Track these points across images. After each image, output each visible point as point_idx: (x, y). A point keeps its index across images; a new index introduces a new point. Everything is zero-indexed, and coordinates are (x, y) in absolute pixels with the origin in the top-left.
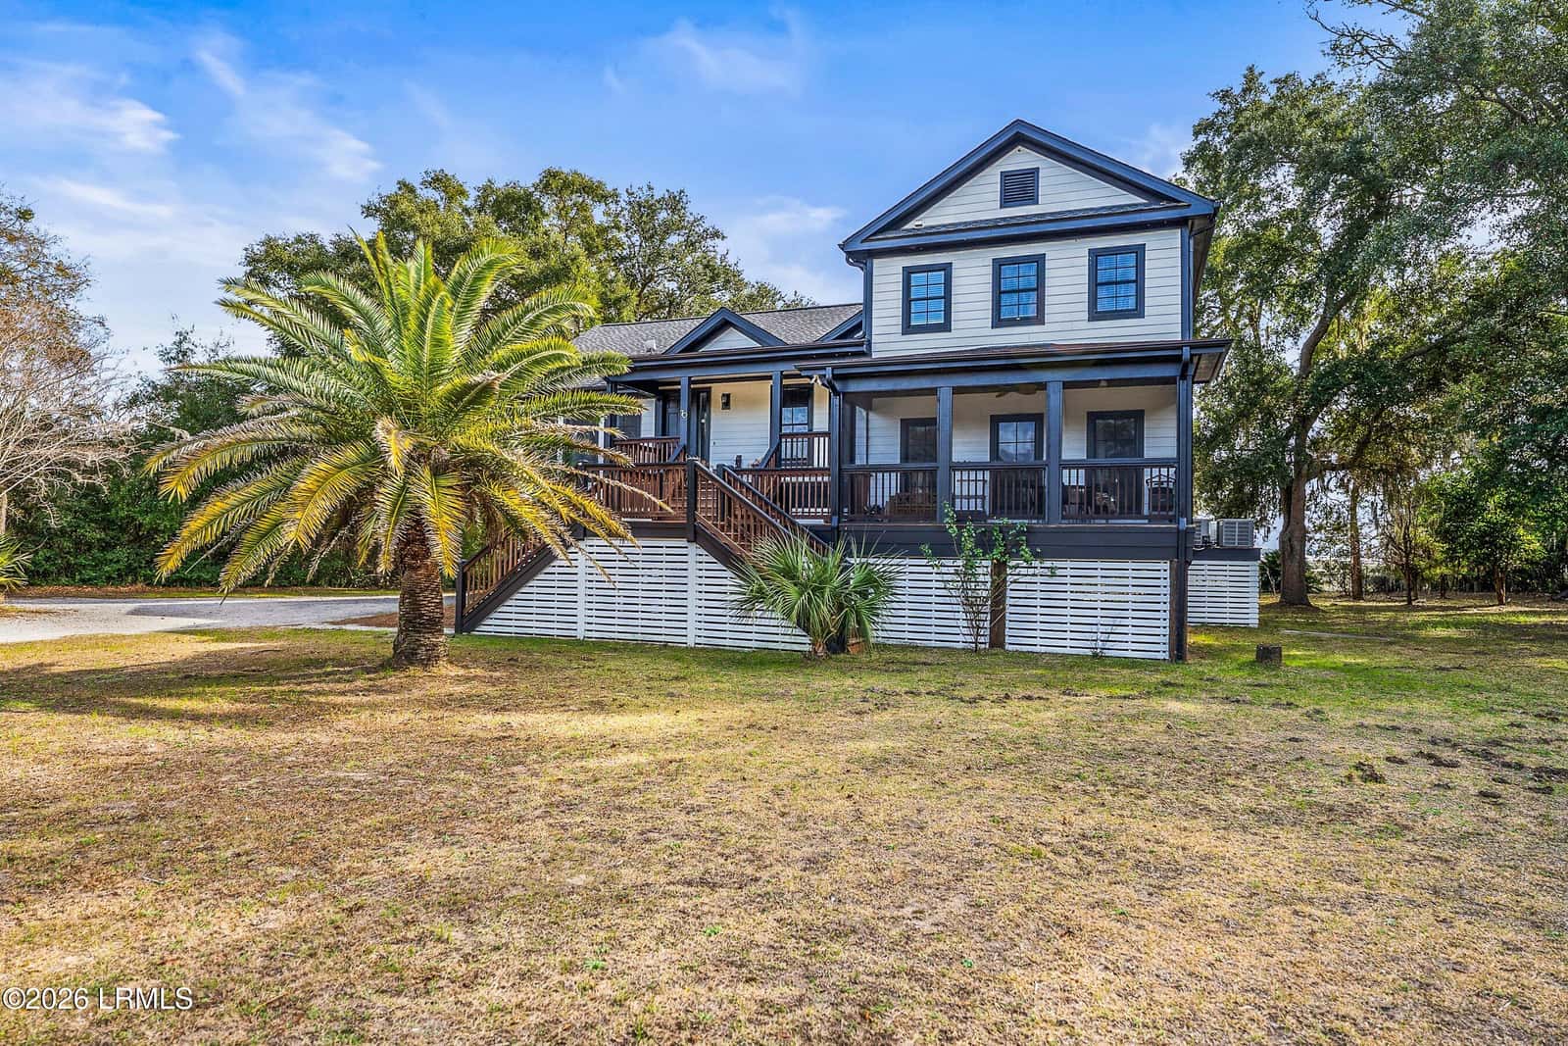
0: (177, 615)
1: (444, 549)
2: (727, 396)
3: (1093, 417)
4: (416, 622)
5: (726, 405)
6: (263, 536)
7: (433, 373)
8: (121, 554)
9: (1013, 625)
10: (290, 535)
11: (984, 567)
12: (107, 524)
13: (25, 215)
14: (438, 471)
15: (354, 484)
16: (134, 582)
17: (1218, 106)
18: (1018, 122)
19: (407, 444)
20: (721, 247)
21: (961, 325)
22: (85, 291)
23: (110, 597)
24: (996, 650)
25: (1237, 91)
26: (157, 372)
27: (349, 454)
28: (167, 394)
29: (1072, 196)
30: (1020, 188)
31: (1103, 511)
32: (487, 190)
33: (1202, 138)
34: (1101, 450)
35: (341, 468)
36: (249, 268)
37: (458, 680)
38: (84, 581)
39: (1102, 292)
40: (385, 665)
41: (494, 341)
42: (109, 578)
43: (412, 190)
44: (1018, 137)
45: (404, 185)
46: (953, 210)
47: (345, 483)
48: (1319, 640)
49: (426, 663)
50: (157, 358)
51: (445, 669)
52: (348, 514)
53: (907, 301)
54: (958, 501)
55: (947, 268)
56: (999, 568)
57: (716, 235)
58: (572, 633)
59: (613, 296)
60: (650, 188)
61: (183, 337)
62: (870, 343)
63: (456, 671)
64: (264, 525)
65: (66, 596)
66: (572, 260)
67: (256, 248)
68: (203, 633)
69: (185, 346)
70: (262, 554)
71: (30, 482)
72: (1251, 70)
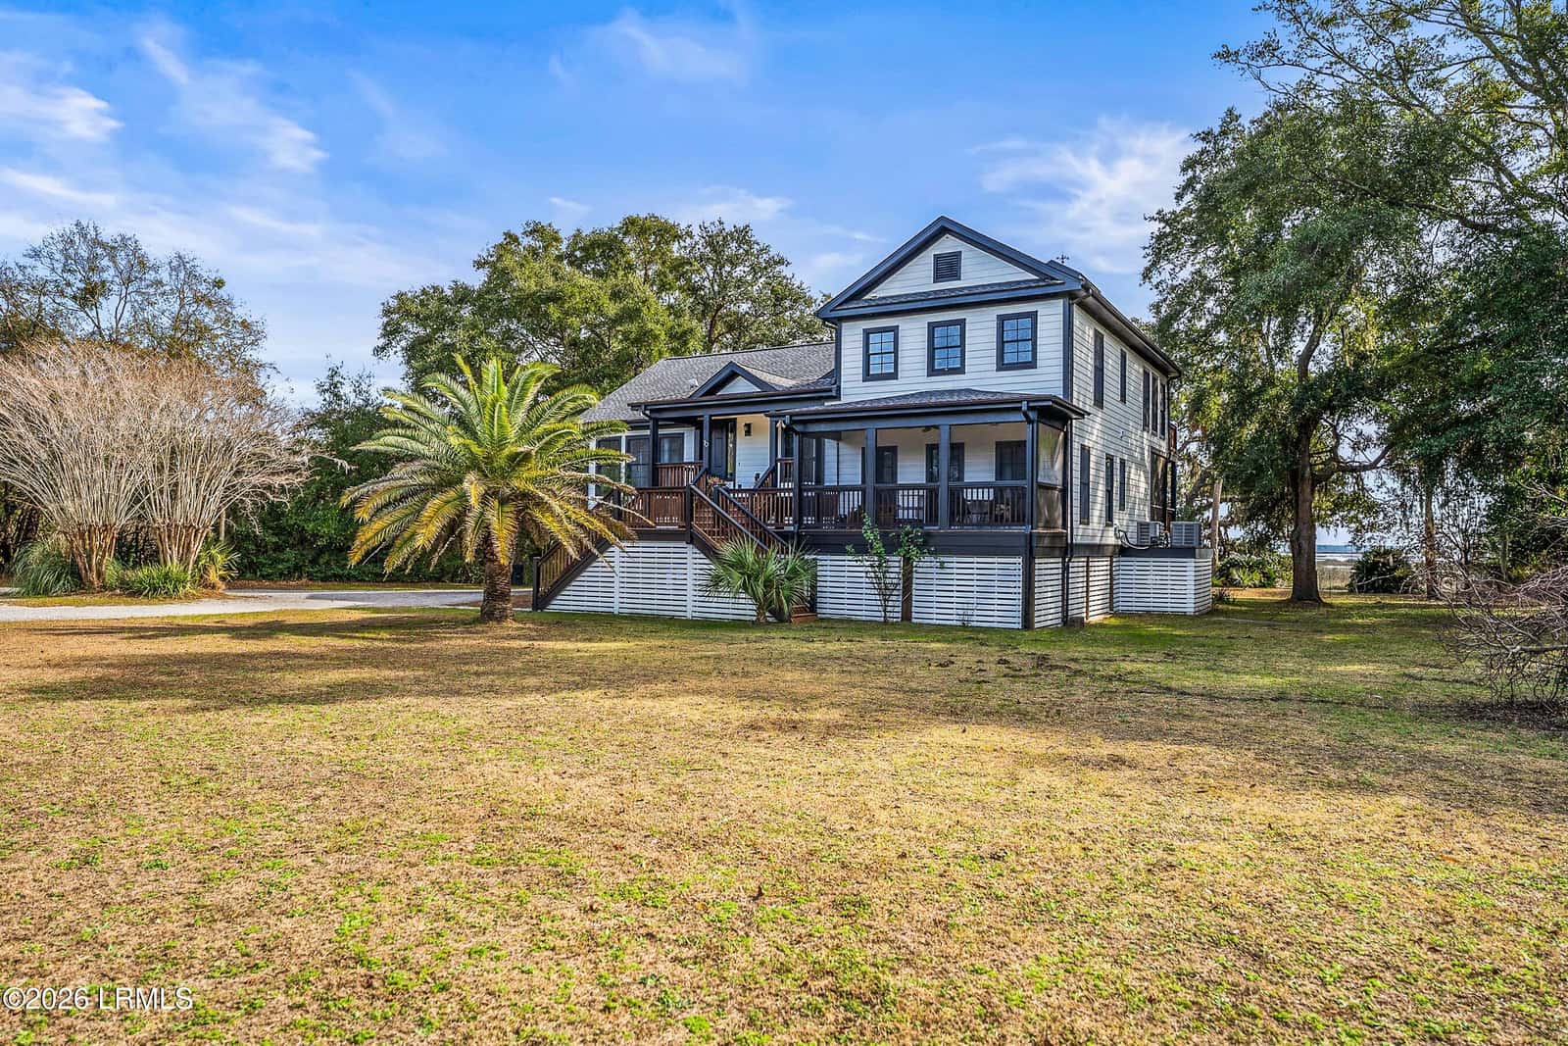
0: (341, 600)
1: (503, 549)
2: (748, 426)
3: (999, 445)
4: (495, 595)
5: (748, 433)
6: (405, 542)
7: (501, 443)
8: (289, 554)
9: (917, 604)
10: (420, 541)
11: (895, 562)
12: (279, 531)
13: (219, 284)
14: (503, 502)
15: (453, 511)
16: (300, 578)
17: (1200, 145)
18: (942, 218)
19: (482, 489)
20: (786, 271)
21: (906, 374)
22: (263, 343)
23: (282, 589)
24: (905, 622)
25: (1216, 131)
26: (316, 402)
27: (452, 494)
28: (321, 420)
29: (986, 274)
30: (947, 267)
31: (999, 520)
32: (577, 235)
33: (1190, 173)
34: (1008, 471)
35: (447, 502)
36: (385, 320)
37: (518, 629)
38: (263, 577)
39: (1008, 348)
40: (476, 621)
41: (538, 419)
42: (281, 574)
43: (516, 240)
44: (943, 228)
45: (508, 235)
46: (897, 284)
47: (449, 511)
48: (1220, 623)
49: (499, 620)
50: (315, 391)
51: (510, 623)
52: (454, 527)
53: (867, 356)
54: (900, 511)
55: (895, 329)
56: (907, 561)
57: (781, 262)
58: (611, 610)
59: (680, 330)
60: (721, 223)
61: (334, 373)
62: (839, 387)
63: (516, 625)
64: (406, 535)
65: (253, 588)
66: (643, 302)
67: (391, 300)
68: (363, 609)
69: (336, 379)
70: (406, 551)
71: (242, 501)
72: (1230, 112)
